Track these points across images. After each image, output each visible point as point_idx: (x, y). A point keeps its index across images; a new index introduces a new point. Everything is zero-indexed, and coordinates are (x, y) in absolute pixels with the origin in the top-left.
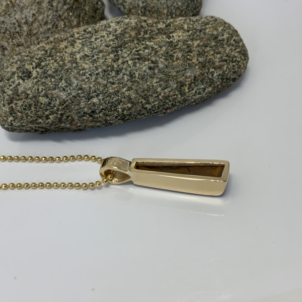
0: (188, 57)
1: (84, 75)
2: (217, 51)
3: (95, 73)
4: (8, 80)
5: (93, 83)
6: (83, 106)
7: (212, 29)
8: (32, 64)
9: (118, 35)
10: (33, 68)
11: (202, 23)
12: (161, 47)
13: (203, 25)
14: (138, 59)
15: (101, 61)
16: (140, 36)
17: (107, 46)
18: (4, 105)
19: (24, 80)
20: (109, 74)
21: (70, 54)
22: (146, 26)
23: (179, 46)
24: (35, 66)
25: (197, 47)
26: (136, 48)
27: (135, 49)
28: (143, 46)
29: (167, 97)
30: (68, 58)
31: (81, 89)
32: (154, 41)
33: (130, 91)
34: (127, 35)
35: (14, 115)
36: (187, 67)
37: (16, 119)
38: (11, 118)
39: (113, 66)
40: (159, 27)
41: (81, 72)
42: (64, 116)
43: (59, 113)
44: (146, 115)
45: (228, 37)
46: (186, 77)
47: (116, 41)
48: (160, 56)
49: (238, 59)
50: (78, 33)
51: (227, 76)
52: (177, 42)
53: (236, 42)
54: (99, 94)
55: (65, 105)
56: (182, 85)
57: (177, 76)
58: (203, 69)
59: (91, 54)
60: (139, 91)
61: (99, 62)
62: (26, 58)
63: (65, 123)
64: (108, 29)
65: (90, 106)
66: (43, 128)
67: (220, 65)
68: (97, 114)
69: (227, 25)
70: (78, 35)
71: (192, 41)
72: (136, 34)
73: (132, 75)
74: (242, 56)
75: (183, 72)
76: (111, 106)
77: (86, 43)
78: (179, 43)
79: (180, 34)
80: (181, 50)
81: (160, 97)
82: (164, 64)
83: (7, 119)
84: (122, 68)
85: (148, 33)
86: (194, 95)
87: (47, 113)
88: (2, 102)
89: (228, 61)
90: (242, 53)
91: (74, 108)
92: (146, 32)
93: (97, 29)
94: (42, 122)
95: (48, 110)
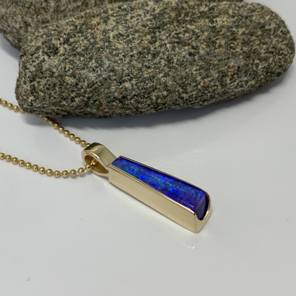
0: (232, 45)
1: (118, 56)
2: (263, 41)
3: (130, 54)
4: (32, 55)
5: (127, 65)
6: (113, 90)
7: (259, 17)
8: (59, 40)
9: (156, 15)
10: (60, 44)
11: (248, 10)
12: (203, 32)
13: (249, 11)
14: (178, 43)
15: (137, 42)
16: (180, 18)
17: (143, 26)
18: (25, 83)
19: (50, 56)
20: (145, 57)
21: (103, 32)
22: (188, 8)
23: (223, 32)
24: (62, 42)
25: (242, 34)
26: (176, 30)
27: (175, 32)
28: (183, 29)
29: (206, 88)
30: (99, 36)
31: (113, 71)
32: (196, 24)
33: (166, 77)
34: (167, 16)
35: (35, 94)
36: (231, 56)
37: (37, 98)
38: (32, 98)
39: (150, 48)
40: (201, 10)
41: (114, 52)
42: (91, 99)
43: (87, 96)
44: (182, 105)
45: (275, 28)
46: (229, 67)
47: (154, 22)
48: (202, 42)
49: (284, 52)
50: (112, 10)
51: (272, 69)
52: (220, 27)
53: (283, 34)
54: (132, 78)
55: (93, 87)
56: (224, 75)
57: (219, 65)
58: (247, 59)
59: (126, 33)
60: (177, 78)
61: (135, 42)
62: (53, 32)
63: (91, 107)
64: (146, 8)
65: (122, 90)
66: (65, 111)
67: (266, 57)
68: (128, 100)
69: (274, 15)
70: (112, 12)
71: (237, 28)
72: (176, 15)
73: (170, 60)
74: (289, 49)
75: (226, 61)
76: (144, 93)
77: (120, 21)
78: (223, 29)
79: (225, 19)
80: (224, 36)
81: (199, 87)
82: (206, 51)
83: (28, 98)
84: (160, 51)
85: (189, 15)
86: (236, 88)
87: (72, 95)
88: (23, 79)
89: (274, 54)
90: (289, 45)
91: (104, 91)
92: (187, 14)
93: (133, 7)
94: (66, 105)
95: (74, 91)
